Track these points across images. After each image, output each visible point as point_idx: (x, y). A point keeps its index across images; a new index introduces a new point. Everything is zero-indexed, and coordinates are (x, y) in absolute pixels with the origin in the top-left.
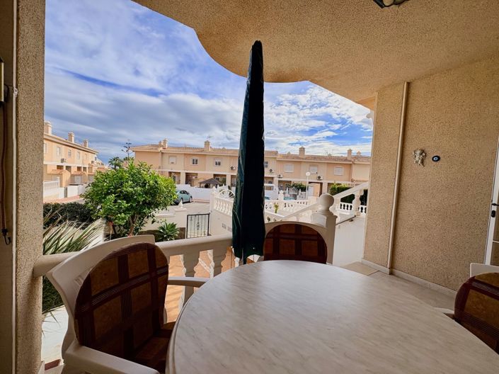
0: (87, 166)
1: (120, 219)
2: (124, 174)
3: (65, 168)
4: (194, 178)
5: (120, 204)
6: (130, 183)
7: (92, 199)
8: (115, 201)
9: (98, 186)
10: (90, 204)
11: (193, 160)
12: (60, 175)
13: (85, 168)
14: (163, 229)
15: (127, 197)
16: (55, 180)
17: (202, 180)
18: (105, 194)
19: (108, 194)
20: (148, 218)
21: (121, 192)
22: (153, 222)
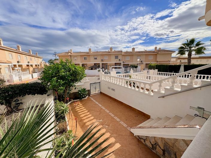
0: (39, 64)
1: (60, 89)
2: (59, 65)
3: (30, 66)
4: (85, 66)
5: (60, 82)
6: (63, 70)
7: (45, 80)
8: (57, 81)
9: (46, 73)
10: (44, 83)
11: (85, 58)
12: (29, 69)
13: (38, 65)
14: (80, 91)
15: (62, 78)
16: (27, 71)
17: (89, 67)
18: (51, 77)
19: (52, 77)
20: (72, 87)
21: (59, 75)
22: (75, 89)
